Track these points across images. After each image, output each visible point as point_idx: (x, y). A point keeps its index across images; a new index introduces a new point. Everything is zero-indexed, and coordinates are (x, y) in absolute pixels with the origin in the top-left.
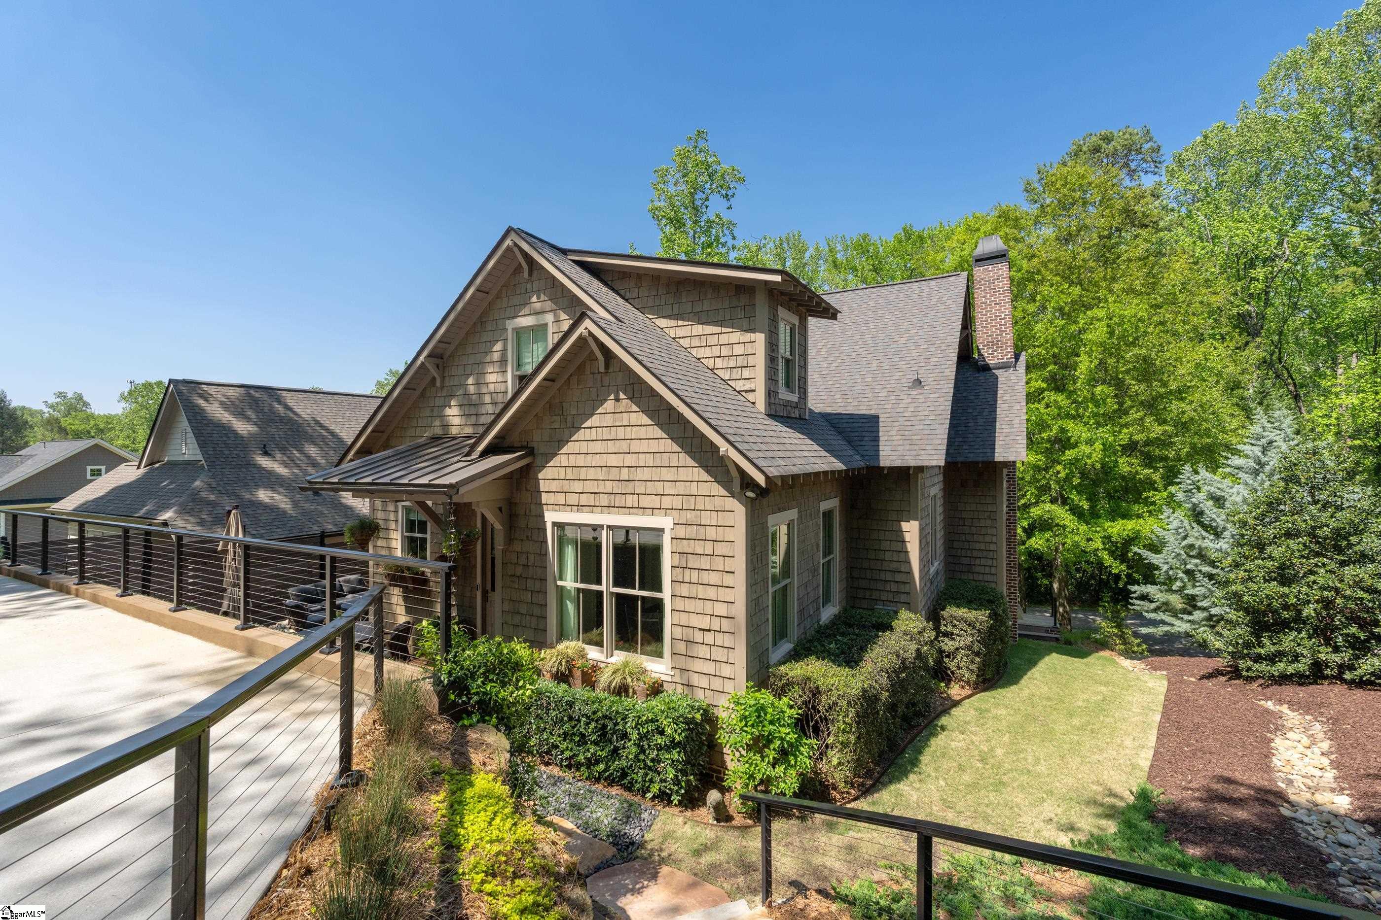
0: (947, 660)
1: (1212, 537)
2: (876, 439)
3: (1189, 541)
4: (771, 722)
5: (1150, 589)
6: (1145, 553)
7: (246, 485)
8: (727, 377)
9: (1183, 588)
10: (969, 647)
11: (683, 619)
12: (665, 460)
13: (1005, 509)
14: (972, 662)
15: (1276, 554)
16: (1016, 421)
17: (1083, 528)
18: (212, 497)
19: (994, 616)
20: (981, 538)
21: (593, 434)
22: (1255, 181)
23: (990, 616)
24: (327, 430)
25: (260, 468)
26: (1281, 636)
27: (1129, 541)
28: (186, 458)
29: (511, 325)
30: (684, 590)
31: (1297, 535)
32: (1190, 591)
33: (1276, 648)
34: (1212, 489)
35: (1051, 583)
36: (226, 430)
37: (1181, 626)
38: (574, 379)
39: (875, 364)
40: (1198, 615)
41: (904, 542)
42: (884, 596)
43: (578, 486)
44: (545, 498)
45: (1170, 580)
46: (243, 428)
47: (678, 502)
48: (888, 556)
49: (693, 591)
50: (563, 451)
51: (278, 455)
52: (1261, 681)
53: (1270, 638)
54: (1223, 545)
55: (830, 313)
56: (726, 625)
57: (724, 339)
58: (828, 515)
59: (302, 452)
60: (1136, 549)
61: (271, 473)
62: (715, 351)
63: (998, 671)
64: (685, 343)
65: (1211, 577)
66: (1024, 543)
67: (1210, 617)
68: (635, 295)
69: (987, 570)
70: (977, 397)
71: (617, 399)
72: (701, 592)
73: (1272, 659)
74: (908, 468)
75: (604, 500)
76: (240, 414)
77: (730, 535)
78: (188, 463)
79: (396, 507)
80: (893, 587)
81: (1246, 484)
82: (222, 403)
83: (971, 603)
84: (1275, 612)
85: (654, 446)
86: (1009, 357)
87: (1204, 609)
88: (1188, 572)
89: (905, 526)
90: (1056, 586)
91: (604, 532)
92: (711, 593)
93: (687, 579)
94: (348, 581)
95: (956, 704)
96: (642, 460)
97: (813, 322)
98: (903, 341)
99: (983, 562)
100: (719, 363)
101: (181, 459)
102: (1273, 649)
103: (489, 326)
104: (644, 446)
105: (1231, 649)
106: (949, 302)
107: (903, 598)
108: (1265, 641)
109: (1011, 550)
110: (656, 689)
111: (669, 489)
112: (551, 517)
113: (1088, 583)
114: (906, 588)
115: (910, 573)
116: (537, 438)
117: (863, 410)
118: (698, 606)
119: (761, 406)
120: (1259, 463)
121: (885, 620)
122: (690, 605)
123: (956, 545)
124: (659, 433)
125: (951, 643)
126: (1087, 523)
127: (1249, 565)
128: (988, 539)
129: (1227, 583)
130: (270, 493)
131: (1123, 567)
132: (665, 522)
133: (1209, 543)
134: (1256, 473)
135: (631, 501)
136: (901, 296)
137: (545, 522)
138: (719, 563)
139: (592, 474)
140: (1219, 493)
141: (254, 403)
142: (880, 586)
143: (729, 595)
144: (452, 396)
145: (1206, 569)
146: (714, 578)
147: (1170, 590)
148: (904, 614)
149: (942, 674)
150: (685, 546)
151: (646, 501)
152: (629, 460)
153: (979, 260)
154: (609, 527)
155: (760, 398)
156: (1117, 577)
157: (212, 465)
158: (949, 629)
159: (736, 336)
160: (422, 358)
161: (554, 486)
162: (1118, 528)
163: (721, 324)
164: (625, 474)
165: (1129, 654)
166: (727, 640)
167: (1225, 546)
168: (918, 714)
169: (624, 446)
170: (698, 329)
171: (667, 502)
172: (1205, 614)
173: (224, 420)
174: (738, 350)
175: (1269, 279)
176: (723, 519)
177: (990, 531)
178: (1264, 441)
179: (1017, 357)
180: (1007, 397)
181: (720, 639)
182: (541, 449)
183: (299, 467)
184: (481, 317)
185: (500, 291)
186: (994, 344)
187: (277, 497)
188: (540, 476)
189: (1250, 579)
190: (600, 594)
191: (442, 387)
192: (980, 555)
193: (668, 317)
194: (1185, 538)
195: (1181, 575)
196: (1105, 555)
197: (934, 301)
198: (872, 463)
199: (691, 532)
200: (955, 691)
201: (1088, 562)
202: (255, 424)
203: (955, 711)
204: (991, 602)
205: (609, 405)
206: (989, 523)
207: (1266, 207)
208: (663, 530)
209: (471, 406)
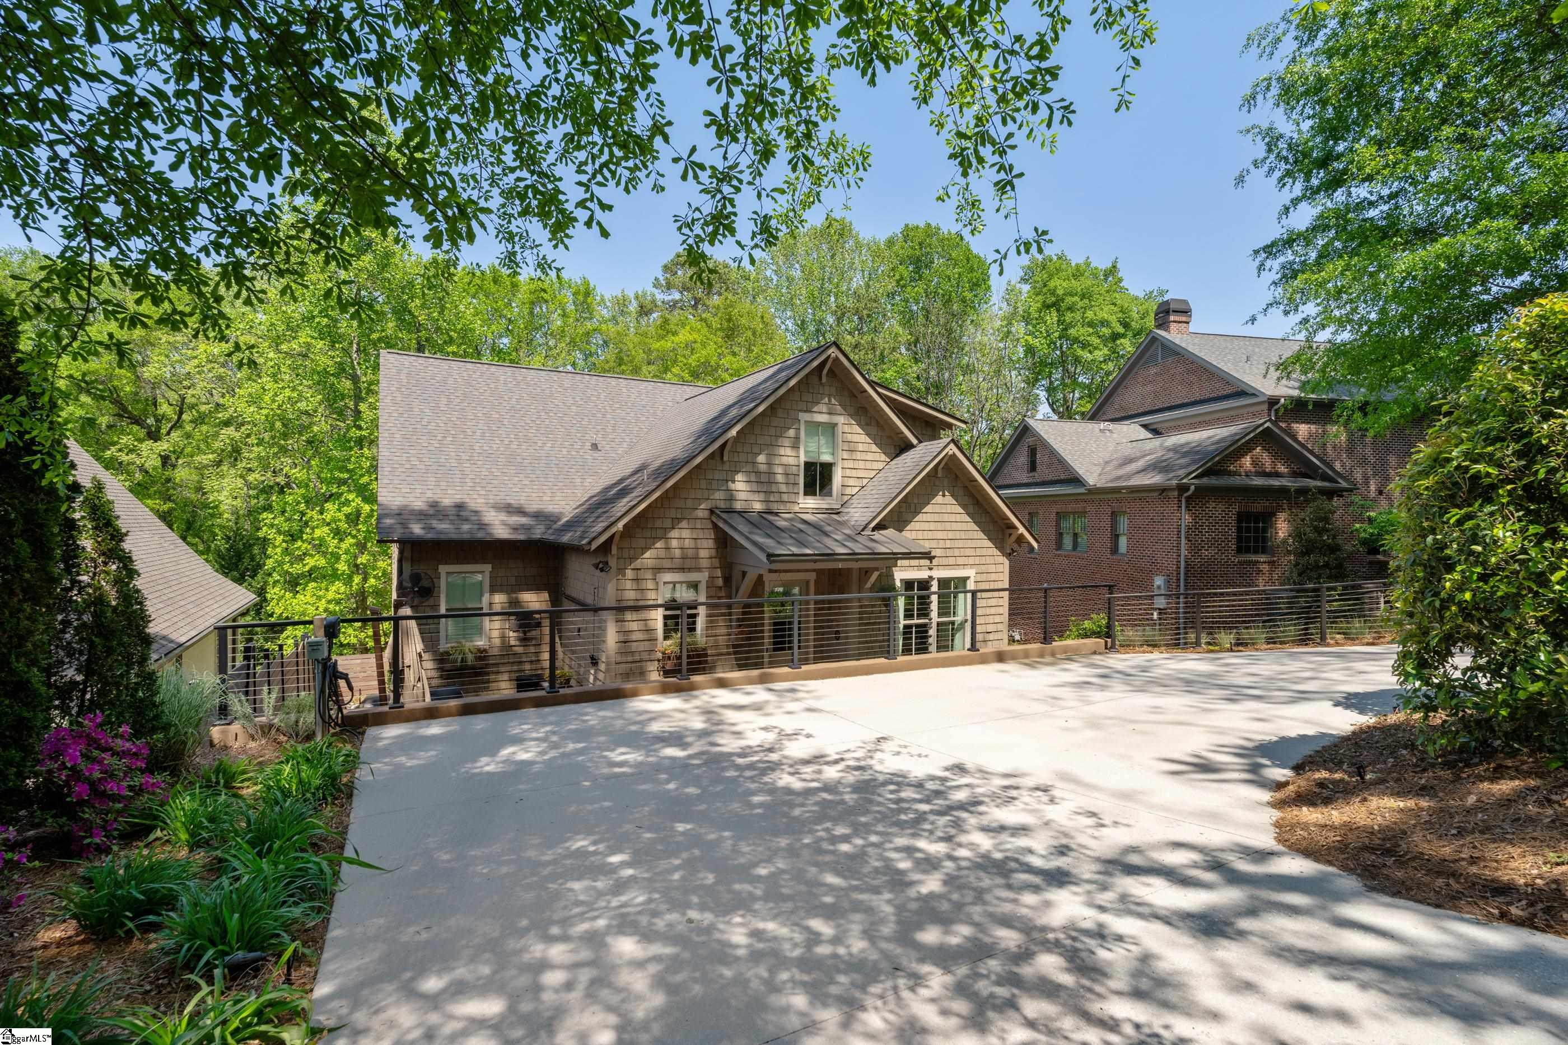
11: (979, 629)
12: (970, 535)
21: (928, 517)
29: (804, 417)
30: (980, 612)
47: (977, 560)
49: (984, 611)
50: (908, 528)
56: (1000, 627)
71: (943, 494)
72: (988, 611)
77: (1001, 576)
85: (964, 526)
91: (935, 583)
92: (993, 611)
93: (981, 605)
96: (958, 535)
111: (972, 552)
112: (899, 575)
118: (987, 619)
122: (983, 620)
124: (967, 518)
132: (970, 573)
135: (952, 561)
137: (895, 580)
139: (927, 544)
143: (1001, 610)
144: (738, 472)
146: (994, 602)
150: (980, 586)
151: (959, 561)
152: (950, 535)
154: (938, 579)
164: (948, 544)
166: (1000, 636)
169: (947, 526)
171: (971, 561)
176: (997, 568)
181: (997, 636)
191: (725, 462)
199: (983, 577)
208: (968, 578)
209: (764, 482)
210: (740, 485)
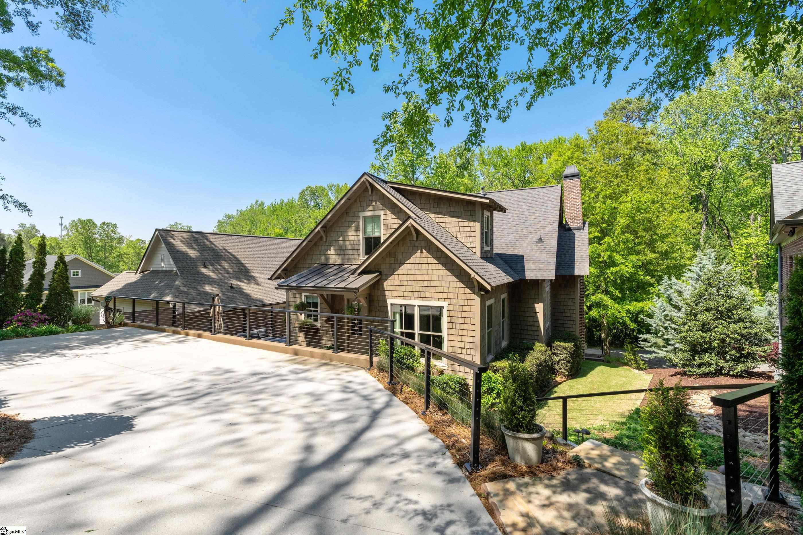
0: (555, 365)
1: (676, 311)
2: (523, 266)
3: (666, 312)
4: (494, 383)
5: (648, 336)
6: (646, 319)
7: (199, 283)
8: (462, 241)
9: (663, 335)
10: (565, 359)
11: (453, 343)
12: (444, 278)
13: (579, 297)
14: (566, 366)
15: (701, 319)
16: (584, 256)
17: (616, 306)
18: (186, 290)
19: (575, 345)
20: (568, 311)
21: (410, 266)
22: (704, 124)
23: (574, 346)
24: (231, 254)
25: (203, 275)
26: (703, 355)
27: (638, 313)
28: (164, 269)
29: (362, 215)
30: (453, 332)
31: (712, 310)
32: (665, 337)
33: (701, 361)
34: (677, 288)
35: (600, 334)
36: (185, 255)
37: (662, 354)
38: (401, 243)
39: (520, 230)
40: (670, 348)
41: (536, 312)
42: (527, 337)
43: (403, 289)
44: (387, 293)
45: (657, 333)
46: (193, 253)
47: (450, 296)
48: (529, 319)
49: (457, 332)
50: (396, 273)
51: (211, 268)
52: (695, 376)
53: (699, 357)
54: (681, 314)
55: (503, 210)
56: (471, 346)
57: (461, 224)
58: (504, 299)
59: (221, 266)
60: (642, 317)
61: (209, 277)
62: (457, 229)
63: (577, 371)
64: (443, 225)
65: (675, 330)
66: (587, 313)
67: (675, 349)
68: (419, 202)
69: (571, 326)
70: (565, 244)
71: (422, 252)
72: (461, 332)
73: (699, 366)
74: (538, 280)
75: (416, 294)
76: (190, 246)
77: (473, 309)
78: (166, 272)
79: (301, 296)
80: (531, 333)
81: (692, 285)
82: (181, 241)
83: (566, 340)
84: (701, 345)
85: (439, 272)
86: (580, 224)
87: (673, 345)
88: (666, 328)
89: (536, 305)
90: (603, 335)
91: (416, 308)
92: (465, 333)
93: (454, 327)
94: (261, 332)
95: (560, 383)
96: (433, 278)
97: (495, 213)
98: (532, 219)
99: (569, 322)
100: (459, 235)
101: (161, 269)
102: (700, 362)
103: (351, 214)
104: (434, 272)
105: (682, 362)
106: (553, 200)
107: (536, 338)
108: (697, 358)
109: (582, 317)
110: (442, 373)
111: (446, 290)
112: (389, 301)
113: (619, 335)
114: (537, 333)
115: (539, 326)
116: (383, 267)
117: (516, 252)
118: (460, 338)
119: (478, 254)
120: (699, 275)
121: (530, 346)
122: (455, 338)
123: (556, 314)
124: (441, 267)
125: (556, 358)
126: (618, 303)
127: (690, 324)
128: (571, 311)
129: (680, 332)
130: (211, 287)
131: (635, 325)
132: (444, 304)
133: (674, 314)
134: (697, 280)
135: (428, 295)
136: (530, 195)
137: (387, 304)
138: (468, 321)
139: (410, 283)
140: (680, 290)
141: (196, 240)
142: (525, 332)
143: (473, 334)
144: (331, 246)
145: (673, 326)
146: (466, 327)
147: (657, 337)
148: (537, 344)
149: (553, 371)
150: (453, 314)
151: (435, 295)
152: (427, 278)
153: (567, 177)
154: (418, 306)
155: (478, 250)
156: (633, 330)
157: (182, 273)
158: (556, 351)
159: (466, 223)
160: (318, 228)
161: (392, 288)
162: (634, 306)
163: (460, 217)
164: (425, 283)
165: (638, 368)
166: (472, 352)
167: (681, 315)
168: (545, 386)
169: (425, 272)
170: (449, 219)
171: (445, 296)
172: (672, 348)
173: (184, 250)
174: (468, 229)
175: (712, 176)
176: (470, 303)
177: (572, 308)
178: (700, 265)
179: (584, 224)
180: (580, 244)
181: (469, 352)
182: (385, 272)
183: (221, 274)
184: (346, 210)
185: (356, 199)
186: (573, 218)
187: (215, 289)
188: (385, 283)
189: (690, 330)
190: (414, 334)
191: (326, 242)
192: (568, 319)
193: (435, 213)
194: (664, 311)
195: (662, 329)
196: (627, 319)
197: (546, 198)
198: (522, 277)
199: (456, 308)
200: (559, 379)
201: (619, 323)
202: (198, 251)
203: (559, 386)
204: (573, 339)
205: (418, 254)
206: (572, 304)
207: (709, 140)
208: (443, 307)
209: (341, 251)
210: (332, 253)
